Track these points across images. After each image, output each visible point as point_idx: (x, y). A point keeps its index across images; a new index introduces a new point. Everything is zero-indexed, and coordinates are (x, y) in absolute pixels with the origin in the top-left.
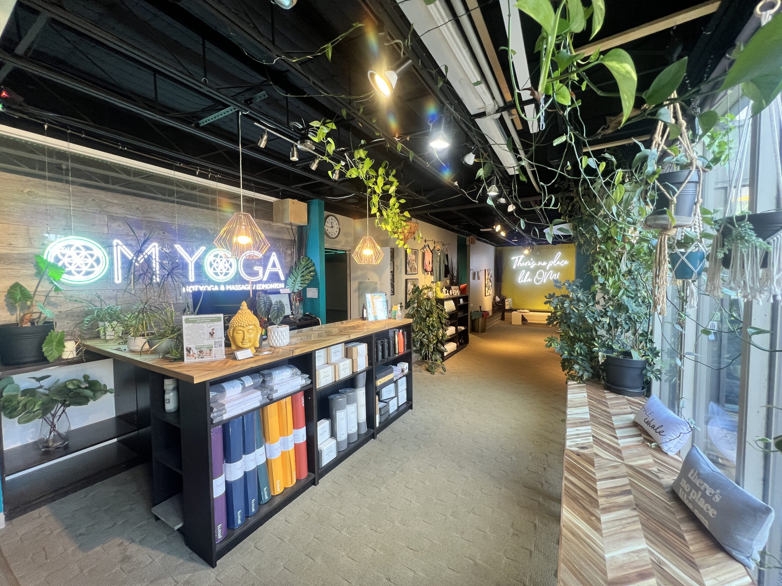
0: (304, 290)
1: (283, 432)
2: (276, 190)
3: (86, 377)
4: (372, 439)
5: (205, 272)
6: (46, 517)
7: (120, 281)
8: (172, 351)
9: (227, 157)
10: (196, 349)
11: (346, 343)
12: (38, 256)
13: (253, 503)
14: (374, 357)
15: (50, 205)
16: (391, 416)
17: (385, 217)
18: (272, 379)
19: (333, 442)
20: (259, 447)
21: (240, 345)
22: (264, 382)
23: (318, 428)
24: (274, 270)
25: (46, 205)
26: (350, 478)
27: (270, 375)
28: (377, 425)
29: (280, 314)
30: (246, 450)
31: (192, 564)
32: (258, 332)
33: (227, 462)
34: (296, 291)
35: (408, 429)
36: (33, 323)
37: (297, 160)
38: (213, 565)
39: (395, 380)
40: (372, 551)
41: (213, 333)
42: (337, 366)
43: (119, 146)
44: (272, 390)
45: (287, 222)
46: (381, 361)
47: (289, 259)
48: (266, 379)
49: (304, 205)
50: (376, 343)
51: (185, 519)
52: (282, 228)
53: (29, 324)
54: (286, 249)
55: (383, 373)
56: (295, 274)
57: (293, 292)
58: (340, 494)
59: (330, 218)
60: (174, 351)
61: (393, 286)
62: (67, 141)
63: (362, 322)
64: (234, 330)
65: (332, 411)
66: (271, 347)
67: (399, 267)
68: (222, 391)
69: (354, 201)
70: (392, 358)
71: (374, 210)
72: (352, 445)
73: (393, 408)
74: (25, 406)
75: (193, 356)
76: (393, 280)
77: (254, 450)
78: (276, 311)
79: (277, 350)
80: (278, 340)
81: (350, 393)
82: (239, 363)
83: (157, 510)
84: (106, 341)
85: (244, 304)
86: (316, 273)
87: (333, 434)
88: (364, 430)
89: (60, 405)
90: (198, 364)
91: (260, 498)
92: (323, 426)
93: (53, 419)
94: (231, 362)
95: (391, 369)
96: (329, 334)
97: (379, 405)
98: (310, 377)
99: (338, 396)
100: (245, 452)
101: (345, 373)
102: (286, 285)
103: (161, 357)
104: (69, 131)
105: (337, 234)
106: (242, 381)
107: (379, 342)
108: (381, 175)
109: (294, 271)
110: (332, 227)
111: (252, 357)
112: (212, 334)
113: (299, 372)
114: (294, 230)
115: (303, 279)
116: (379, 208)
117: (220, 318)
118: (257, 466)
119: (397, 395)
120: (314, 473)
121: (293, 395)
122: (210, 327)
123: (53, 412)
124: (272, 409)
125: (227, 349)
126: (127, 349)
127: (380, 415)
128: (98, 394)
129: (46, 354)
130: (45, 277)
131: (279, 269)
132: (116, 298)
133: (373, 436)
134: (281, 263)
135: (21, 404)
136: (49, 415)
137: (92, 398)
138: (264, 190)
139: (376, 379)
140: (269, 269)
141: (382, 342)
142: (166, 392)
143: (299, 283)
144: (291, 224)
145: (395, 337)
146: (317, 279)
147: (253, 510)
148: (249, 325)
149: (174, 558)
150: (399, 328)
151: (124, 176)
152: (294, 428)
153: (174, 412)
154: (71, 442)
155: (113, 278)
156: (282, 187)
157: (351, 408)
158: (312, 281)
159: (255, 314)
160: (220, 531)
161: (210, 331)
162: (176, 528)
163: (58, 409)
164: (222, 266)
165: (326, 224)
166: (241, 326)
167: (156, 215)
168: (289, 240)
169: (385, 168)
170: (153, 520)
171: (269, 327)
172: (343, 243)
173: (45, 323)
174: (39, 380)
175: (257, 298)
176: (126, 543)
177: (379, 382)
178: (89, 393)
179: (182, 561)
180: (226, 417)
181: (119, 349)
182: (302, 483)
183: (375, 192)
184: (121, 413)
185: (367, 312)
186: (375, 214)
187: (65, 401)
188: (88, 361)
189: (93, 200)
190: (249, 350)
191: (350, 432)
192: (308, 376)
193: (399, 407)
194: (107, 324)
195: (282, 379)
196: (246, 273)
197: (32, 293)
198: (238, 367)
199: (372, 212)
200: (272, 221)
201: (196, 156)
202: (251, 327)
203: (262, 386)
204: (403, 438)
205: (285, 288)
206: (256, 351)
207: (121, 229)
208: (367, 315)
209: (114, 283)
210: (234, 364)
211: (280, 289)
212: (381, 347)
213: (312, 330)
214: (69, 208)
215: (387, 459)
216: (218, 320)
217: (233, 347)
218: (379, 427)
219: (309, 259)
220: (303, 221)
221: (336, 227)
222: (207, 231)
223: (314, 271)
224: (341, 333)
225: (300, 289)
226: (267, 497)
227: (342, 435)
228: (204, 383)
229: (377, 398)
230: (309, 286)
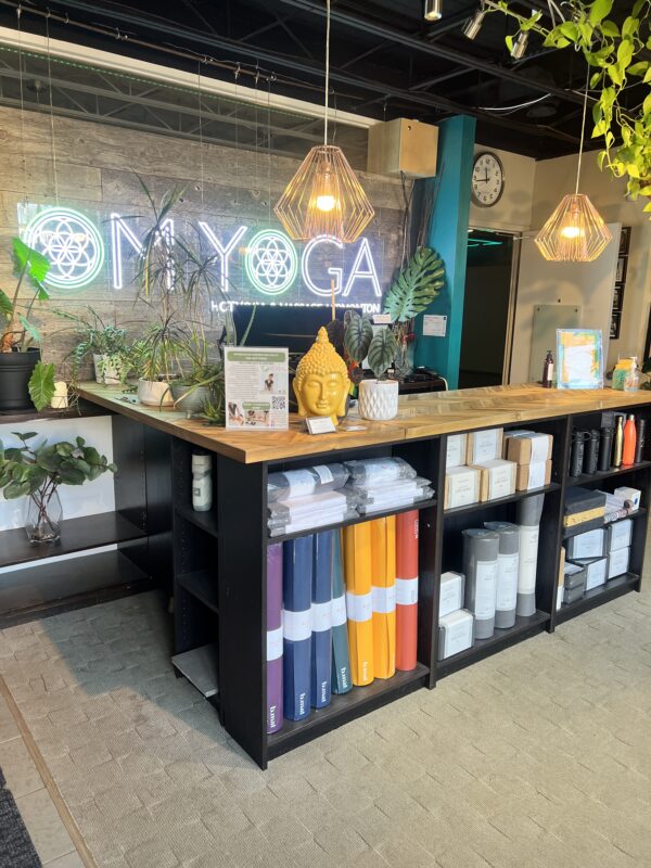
0: (419, 321)
1: (378, 580)
2: (377, 101)
3: (80, 441)
4: (545, 633)
5: (246, 276)
6: (40, 636)
7: (120, 287)
8: (208, 408)
9: (292, 35)
10: (244, 407)
11: (509, 428)
12: (17, 240)
13: (324, 685)
14: (566, 465)
15: (28, 153)
16: (590, 596)
17: (628, 142)
18: (364, 478)
19: (467, 618)
20: (338, 595)
21: (314, 408)
22: (350, 480)
23: (442, 585)
24: (363, 275)
25: (22, 154)
26: (497, 693)
27: (362, 470)
28: (558, 607)
29: (385, 355)
30: (318, 595)
31: (231, 755)
32: (344, 387)
33: (287, 608)
34: (403, 319)
35: (628, 628)
36: (15, 349)
37: (440, 16)
38: (262, 765)
39: (607, 521)
40: (538, 830)
41: (272, 382)
42: (485, 473)
43: (116, 33)
44: (364, 496)
45: (395, 171)
46: (580, 476)
47: (392, 253)
48: (354, 476)
49: (431, 131)
50: (573, 437)
51: (219, 684)
52: (384, 185)
53: (10, 350)
54: (389, 231)
55: (582, 503)
56: (403, 284)
57: (397, 322)
58: (476, 714)
59: (484, 158)
60: (211, 408)
61: (617, 318)
62: (45, 36)
63: (541, 390)
64: (304, 381)
65: (469, 560)
66: (364, 419)
67: (639, 273)
68: (285, 484)
69: (547, 112)
70: (604, 473)
71: (601, 128)
72: (502, 634)
73: (595, 578)
74: (11, 472)
75: (238, 419)
76: (618, 304)
77: (329, 599)
78: (380, 349)
79: (377, 425)
80: (378, 408)
81: (507, 531)
82: (313, 439)
83: (181, 661)
84: (106, 386)
85: (323, 332)
86: (446, 283)
87: (468, 604)
88: (529, 609)
89: (49, 480)
90: (248, 434)
91: (334, 683)
92: (450, 584)
93: (42, 498)
94: (299, 436)
95: (600, 498)
96: (473, 407)
97: (565, 568)
98: (433, 486)
99: (481, 533)
100: (315, 599)
101: (501, 487)
102: (383, 307)
103: (189, 416)
104: (49, 15)
105: (495, 196)
106: (314, 472)
107: (579, 435)
108: (627, 37)
109: (401, 279)
110: (487, 180)
111: (333, 432)
112: (269, 384)
113: (413, 473)
114: (407, 190)
115: (418, 294)
116: (613, 123)
117: (283, 354)
118: (333, 628)
119: (606, 555)
120: (428, 665)
121: (398, 513)
122: (266, 370)
123: (41, 488)
124: (361, 532)
125: (294, 415)
126: (137, 400)
127: (566, 589)
128: (96, 470)
129: (33, 399)
130: (26, 276)
131: (372, 274)
132: (115, 315)
133: (547, 627)
134: (376, 260)
135: (7, 469)
136: (37, 493)
137: (88, 474)
138: (354, 102)
139: (566, 512)
140: (356, 273)
141: (586, 436)
142: (195, 476)
143: (410, 303)
144: (402, 176)
145: (616, 429)
146: (447, 296)
147: (324, 700)
148: (331, 373)
149: (206, 738)
150: (628, 410)
151: (119, 95)
152: (397, 576)
153: (207, 512)
154: (66, 537)
155: (112, 282)
156: (390, 92)
157: (507, 561)
158: (435, 299)
159: (340, 351)
160: (273, 716)
161: (267, 378)
162: (208, 694)
163: (47, 484)
164: (272, 263)
165: (475, 173)
166: (317, 373)
167: (170, 166)
168: (394, 211)
169: (640, 16)
170: (172, 676)
171: (363, 382)
172: (507, 218)
173: (29, 349)
174: (25, 437)
175: (345, 323)
176: (140, 698)
177: (572, 520)
178: (84, 465)
179: (216, 745)
180: (290, 529)
181: (125, 400)
182: (405, 678)
183: (608, 82)
184: (123, 507)
185: (555, 370)
186: (603, 137)
187: (56, 473)
188: (85, 415)
189: (82, 141)
190: (329, 419)
191: (501, 608)
192: (428, 482)
193: (608, 581)
194: (105, 357)
195: (381, 481)
196: (313, 281)
197: (12, 301)
198: (313, 446)
199: (596, 133)
200: (365, 170)
201: (237, 39)
202: (334, 376)
203: (348, 487)
204: (614, 643)
205: (381, 313)
206: (340, 424)
207: (120, 193)
208: (555, 375)
209: (112, 289)
210: (305, 440)
211: (372, 314)
212: (582, 447)
213: (437, 397)
214: (50, 157)
215: (575, 676)
216: (280, 358)
217: (302, 411)
218: (560, 611)
219: (433, 252)
220: (426, 167)
221: (495, 178)
222: (250, 195)
223: (443, 278)
224: (498, 407)
225: (412, 315)
226: (345, 685)
227: (485, 609)
228: (260, 464)
229: (563, 551)
230: (431, 310)
